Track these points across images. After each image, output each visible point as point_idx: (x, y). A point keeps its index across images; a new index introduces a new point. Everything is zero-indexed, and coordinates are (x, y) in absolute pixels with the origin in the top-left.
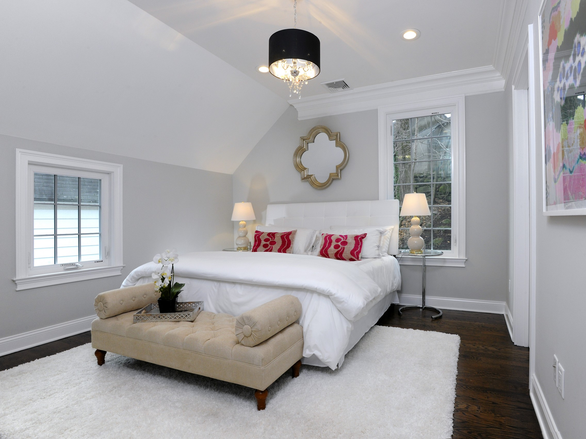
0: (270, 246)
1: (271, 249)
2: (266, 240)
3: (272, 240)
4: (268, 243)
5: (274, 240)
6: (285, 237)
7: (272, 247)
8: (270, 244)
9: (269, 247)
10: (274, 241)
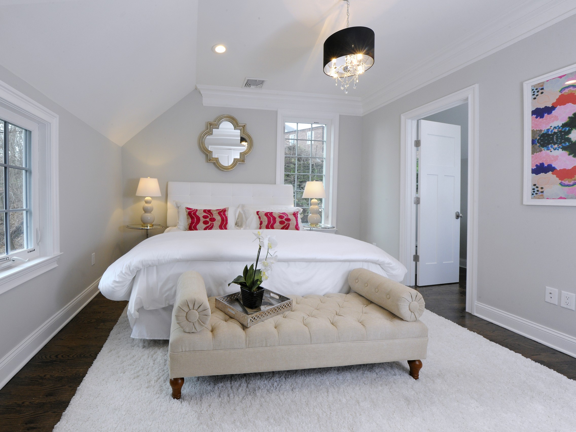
0: (210, 222)
1: (212, 225)
2: (205, 217)
3: (211, 217)
4: (208, 219)
5: (212, 216)
6: (222, 213)
7: (213, 223)
8: (210, 221)
9: (210, 224)
10: (212, 218)
